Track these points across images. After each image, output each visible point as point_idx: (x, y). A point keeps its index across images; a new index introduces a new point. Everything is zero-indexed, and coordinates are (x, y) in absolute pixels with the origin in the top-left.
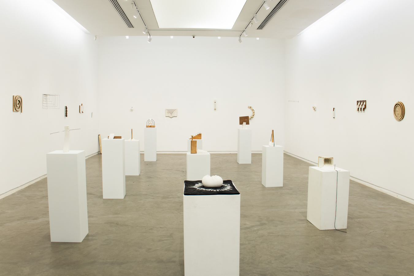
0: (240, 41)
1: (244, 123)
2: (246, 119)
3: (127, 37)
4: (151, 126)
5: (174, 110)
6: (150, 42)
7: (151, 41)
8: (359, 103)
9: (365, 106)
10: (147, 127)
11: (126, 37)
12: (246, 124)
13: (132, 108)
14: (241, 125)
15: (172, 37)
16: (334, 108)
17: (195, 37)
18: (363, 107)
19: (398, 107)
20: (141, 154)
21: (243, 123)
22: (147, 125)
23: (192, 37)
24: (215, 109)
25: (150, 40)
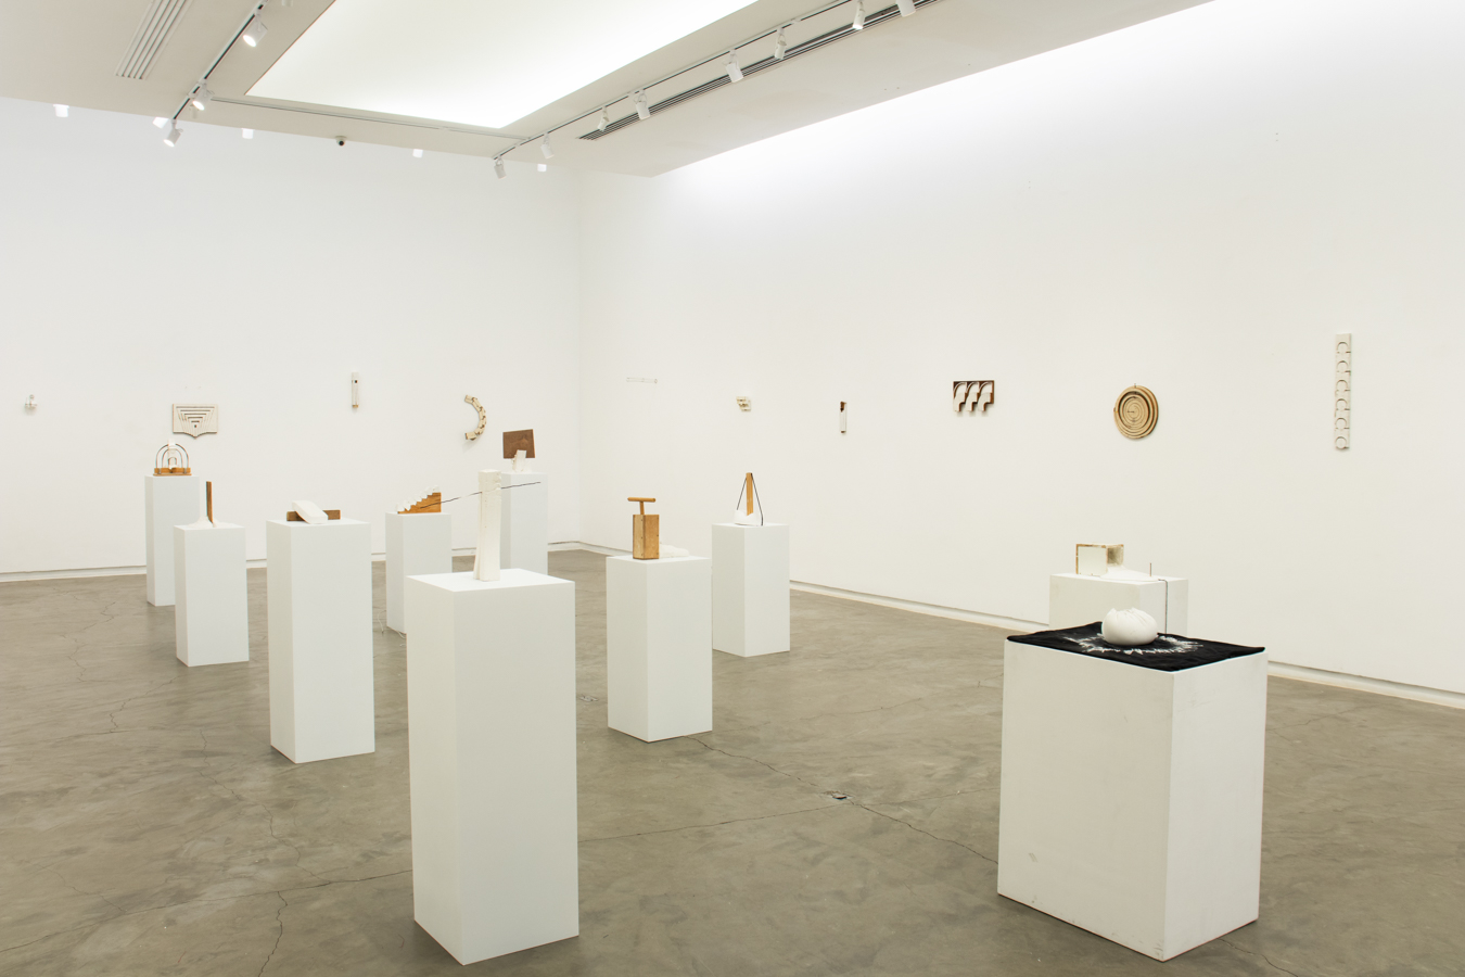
0: (500, 170)
1: (519, 452)
2: (525, 441)
3: (62, 110)
4: (173, 471)
5: (208, 409)
6: (174, 141)
7: (181, 137)
8: (962, 389)
9: (992, 395)
10: (158, 472)
11: (54, 109)
12: (528, 456)
13: (32, 397)
14: (509, 460)
15: (248, 133)
16: (843, 404)
17: (346, 143)
18: (985, 398)
19: (1135, 401)
20: (251, 573)
21: (515, 453)
22: (160, 467)
23: (335, 142)
24: (355, 406)
25: (175, 135)
